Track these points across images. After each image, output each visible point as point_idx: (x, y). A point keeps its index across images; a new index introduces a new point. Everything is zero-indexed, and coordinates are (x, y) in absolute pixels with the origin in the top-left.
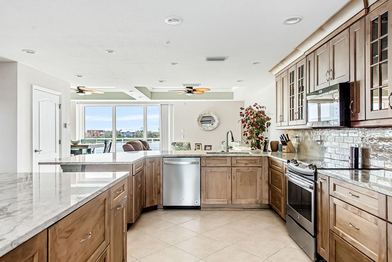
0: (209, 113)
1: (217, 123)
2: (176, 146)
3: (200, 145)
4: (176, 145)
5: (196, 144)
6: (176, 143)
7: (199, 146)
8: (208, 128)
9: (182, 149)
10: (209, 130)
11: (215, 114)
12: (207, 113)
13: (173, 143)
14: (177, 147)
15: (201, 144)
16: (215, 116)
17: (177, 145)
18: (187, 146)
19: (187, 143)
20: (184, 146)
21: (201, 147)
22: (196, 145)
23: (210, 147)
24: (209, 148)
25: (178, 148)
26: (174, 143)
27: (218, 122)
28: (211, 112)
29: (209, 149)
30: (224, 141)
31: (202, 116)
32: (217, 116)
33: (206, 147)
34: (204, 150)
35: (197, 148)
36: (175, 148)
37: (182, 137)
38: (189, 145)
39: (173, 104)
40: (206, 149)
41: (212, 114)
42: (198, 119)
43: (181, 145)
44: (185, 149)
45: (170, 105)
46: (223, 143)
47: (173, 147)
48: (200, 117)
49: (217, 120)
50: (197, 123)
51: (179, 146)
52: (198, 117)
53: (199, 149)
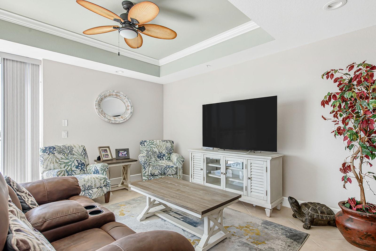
0: (118, 94)
1: (131, 113)
2: (56, 154)
3: (108, 149)
4: (55, 152)
5: (100, 147)
6: (54, 148)
7: (106, 150)
8: (116, 120)
9: (73, 159)
10: (118, 122)
11: (127, 97)
12: (114, 93)
13: (47, 148)
14: (59, 156)
15: (108, 147)
16: (127, 99)
17: (60, 153)
18: (82, 154)
19: (80, 146)
20: (76, 154)
21: (109, 153)
22: (101, 149)
23: (125, 153)
24: (124, 153)
25: (62, 158)
26: (50, 148)
27: (132, 111)
28: (121, 93)
29: (125, 155)
30: (145, 141)
31: (106, 97)
32: (130, 101)
33: (118, 151)
34: (115, 157)
35: (103, 155)
36: (54, 159)
37: (64, 134)
38: (85, 150)
39: (39, 65)
40: (120, 155)
41: (123, 96)
42: (99, 102)
43: (68, 152)
44: (79, 160)
45: (30, 66)
46: (144, 143)
47: (49, 157)
48: (102, 98)
49: (130, 107)
50: (97, 109)
51: (66, 155)
52: (99, 99)
53: (107, 157)
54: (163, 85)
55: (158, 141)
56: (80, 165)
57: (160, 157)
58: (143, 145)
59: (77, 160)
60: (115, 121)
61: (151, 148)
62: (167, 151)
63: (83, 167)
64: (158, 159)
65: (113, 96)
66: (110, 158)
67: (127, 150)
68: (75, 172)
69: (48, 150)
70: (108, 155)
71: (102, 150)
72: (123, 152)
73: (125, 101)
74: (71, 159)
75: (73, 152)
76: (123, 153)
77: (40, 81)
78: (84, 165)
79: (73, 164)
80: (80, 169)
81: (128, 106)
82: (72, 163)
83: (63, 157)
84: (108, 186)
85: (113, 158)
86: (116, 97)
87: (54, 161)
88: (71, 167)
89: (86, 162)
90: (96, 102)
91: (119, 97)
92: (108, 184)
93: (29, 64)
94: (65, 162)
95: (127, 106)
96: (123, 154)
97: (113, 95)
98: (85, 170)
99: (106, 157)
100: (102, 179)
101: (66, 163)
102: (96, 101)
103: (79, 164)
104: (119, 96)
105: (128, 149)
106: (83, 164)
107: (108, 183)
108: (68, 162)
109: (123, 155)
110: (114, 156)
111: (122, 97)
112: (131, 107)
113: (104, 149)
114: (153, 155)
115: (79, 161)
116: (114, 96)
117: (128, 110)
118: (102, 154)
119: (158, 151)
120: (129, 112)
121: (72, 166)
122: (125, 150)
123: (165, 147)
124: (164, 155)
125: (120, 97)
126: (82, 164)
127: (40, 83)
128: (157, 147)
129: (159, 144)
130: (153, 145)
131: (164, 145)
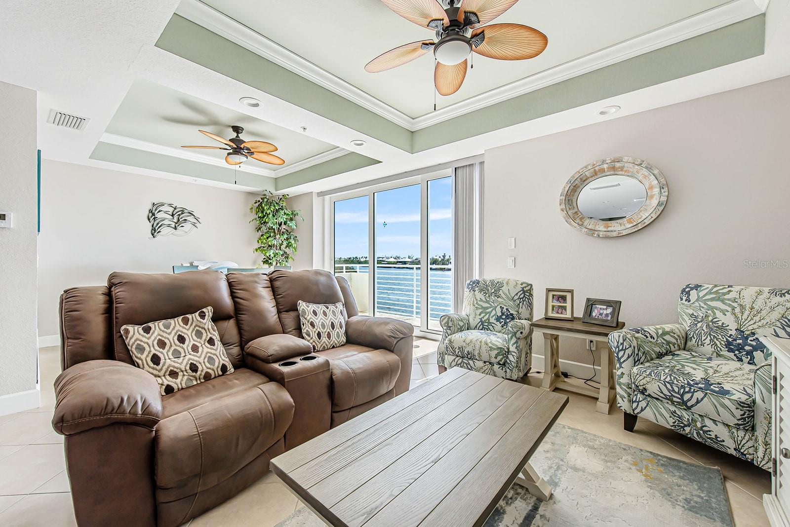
0: (618, 165)
1: (659, 204)
2: (477, 293)
3: (569, 296)
4: (476, 289)
5: (549, 290)
6: (479, 282)
7: (564, 298)
8: (609, 229)
9: (496, 305)
10: (615, 234)
11: (644, 165)
12: (605, 166)
14: (480, 296)
15: (571, 292)
16: (645, 171)
17: (481, 291)
18: (516, 297)
19: (517, 284)
20: (504, 296)
21: (568, 305)
22: (551, 294)
23: (609, 310)
24: (605, 312)
25: (481, 300)
26: (474, 282)
27: (664, 199)
28: (625, 159)
29: (607, 315)
30: (697, 287)
31: (585, 180)
32: (656, 172)
33: (591, 304)
34: (582, 317)
35: (553, 307)
36: (473, 299)
37: (510, 262)
38: (526, 292)
40: (594, 314)
41: (631, 165)
42: (567, 197)
43: (493, 291)
44: (505, 308)
46: (688, 293)
47: (469, 295)
48: (574, 186)
49: (656, 190)
50: (562, 210)
51: (487, 295)
52: (567, 189)
53: (562, 313)
55: (749, 293)
56: (504, 317)
57: (740, 348)
59: (501, 307)
60: (608, 231)
61: (710, 312)
62: (778, 335)
63: (508, 321)
65: (603, 175)
66: (568, 315)
67: (616, 305)
68: (493, 326)
69: (470, 285)
70: (564, 308)
71: (553, 295)
72: (605, 307)
73: (640, 176)
74: (492, 304)
75: (501, 292)
76: (604, 309)
78: (513, 318)
79: (494, 313)
80: (503, 323)
81: (651, 188)
82: (492, 310)
83: (484, 298)
84: (508, 368)
85: (574, 316)
86: (612, 173)
87: (472, 302)
88: (489, 316)
89: (518, 314)
90: (562, 198)
91: (622, 170)
92: (508, 363)
93: (476, 164)
94: (484, 306)
95: (648, 189)
96: (602, 312)
97: (603, 171)
99: (558, 313)
100: (494, 349)
101: (485, 308)
102: (561, 196)
103: (503, 314)
104: (622, 168)
106: (510, 316)
107: (510, 361)
108: (487, 308)
109: (601, 314)
110: (579, 313)
111: (630, 170)
112: (659, 190)
113: (560, 296)
114: (710, 335)
115: (504, 310)
116: (608, 173)
117: (652, 197)
118: (550, 304)
119: (733, 327)
120: (655, 202)
121: (492, 315)
122: (608, 303)
124: (758, 345)
125: (625, 169)
126: (508, 315)
128: (737, 310)
129: (747, 302)
130: (723, 301)
131: (772, 309)
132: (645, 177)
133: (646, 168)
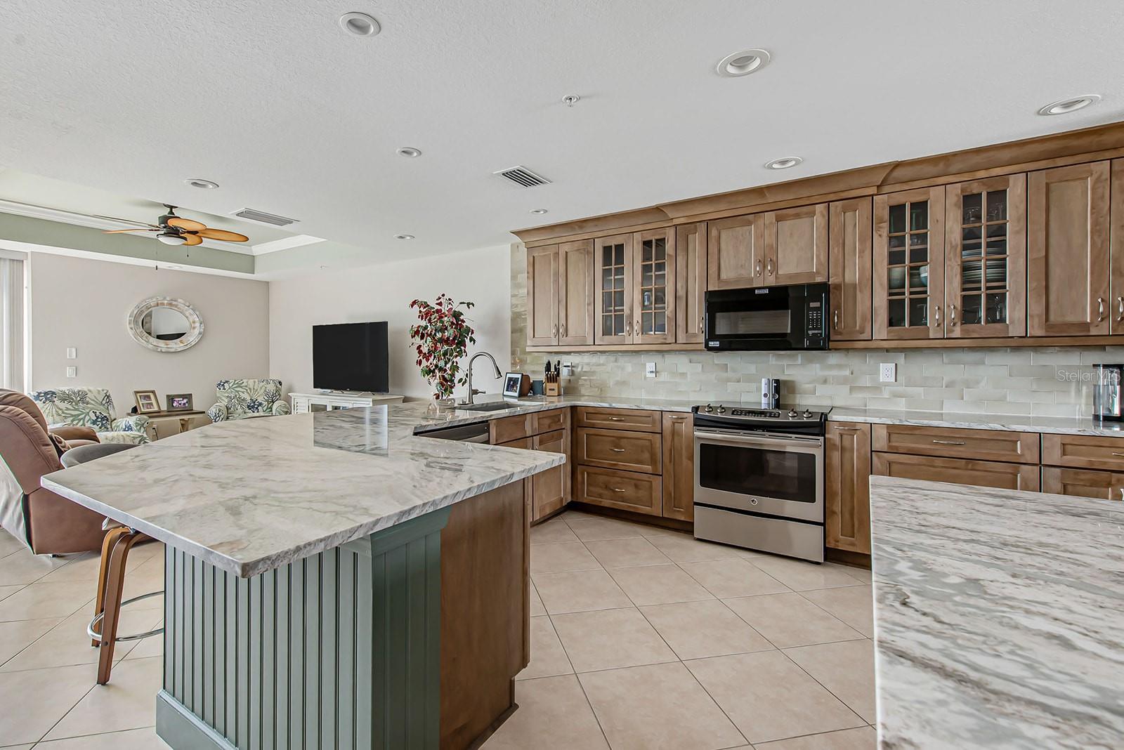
0: (174, 303)
1: (200, 333)
2: (57, 402)
3: (152, 396)
4: (55, 399)
5: (137, 392)
6: (54, 393)
7: (149, 397)
8: (169, 346)
9: (88, 411)
10: (172, 350)
11: (191, 307)
12: (166, 302)
13: (41, 393)
14: (63, 405)
15: (153, 392)
16: (191, 311)
17: (63, 400)
18: (104, 402)
19: (99, 391)
20: (93, 403)
21: (153, 401)
22: (138, 395)
23: (185, 401)
24: (182, 402)
25: (67, 409)
26: (46, 393)
27: (202, 330)
28: (179, 300)
29: (184, 404)
30: (227, 382)
31: (149, 308)
32: (197, 313)
33: (171, 399)
34: (166, 408)
35: (143, 404)
36: (54, 410)
37: (69, 372)
38: (108, 397)
39: (23, 261)
40: (174, 405)
41: (183, 306)
42: (135, 318)
43: (78, 399)
44: (98, 412)
45: (8, 262)
46: (223, 385)
47: (46, 407)
48: (141, 311)
49: (197, 325)
50: (131, 328)
51: (74, 403)
52: (135, 313)
53: (150, 408)
54: (268, 282)
55: (251, 383)
56: (100, 420)
57: (253, 407)
58: (222, 388)
59: (93, 412)
60: (168, 348)
61: (237, 393)
62: (266, 398)
63: (104, 422)
64: (247, 410)
65: (164, 307)
66: (156, 409)
67: (189, 397)
69: (42, 396)
70: (151, 404)
71: (140, 396)
72: (182, 399)
73: (187, 314)
74: (83, 411)
75: (88, 399)
77: (25, 285)
78: (107, 420)
79: (87, 418)
80: (101, 425)
81: (194, 322)
82: (85, 416)
83: (70, 407)
85: (162, 408)
86: (169, 307)
87: (54, 412)
88: (84, 421)
89: (110, 415)
90: (130, 318)
93: (5, 259)
94: (73, 414)
96: (180, 402)
97: (163, 304)
98: (109, 426)
99: (148, 408)
101: (75, 415)
102: (130, 316)
103: (98, 417)
104: (176, 306)
105: (191, 395)
106: (104, 418)
108: (79, 415)
109: (180, 404)
110: (164, 407)
111: (181, 308)
112: (199, 324)
113: (146, 395)
114: (239, 404)
115: (98, 414)
116: (166, 307)
117: (194, 328)
118: (140, 403)
119: (248, 398)
120: (197, 331)
121: (87, 420)
122: (184, 396)
123: (262, 391)
124: (260, 404)
125: (178, 307)
127: (25, 290)
128: (249, 391)
129: (251, 387)
130: (241, 387)
131: (261, 388)
132: (191, 314)
133: (192, 309)
